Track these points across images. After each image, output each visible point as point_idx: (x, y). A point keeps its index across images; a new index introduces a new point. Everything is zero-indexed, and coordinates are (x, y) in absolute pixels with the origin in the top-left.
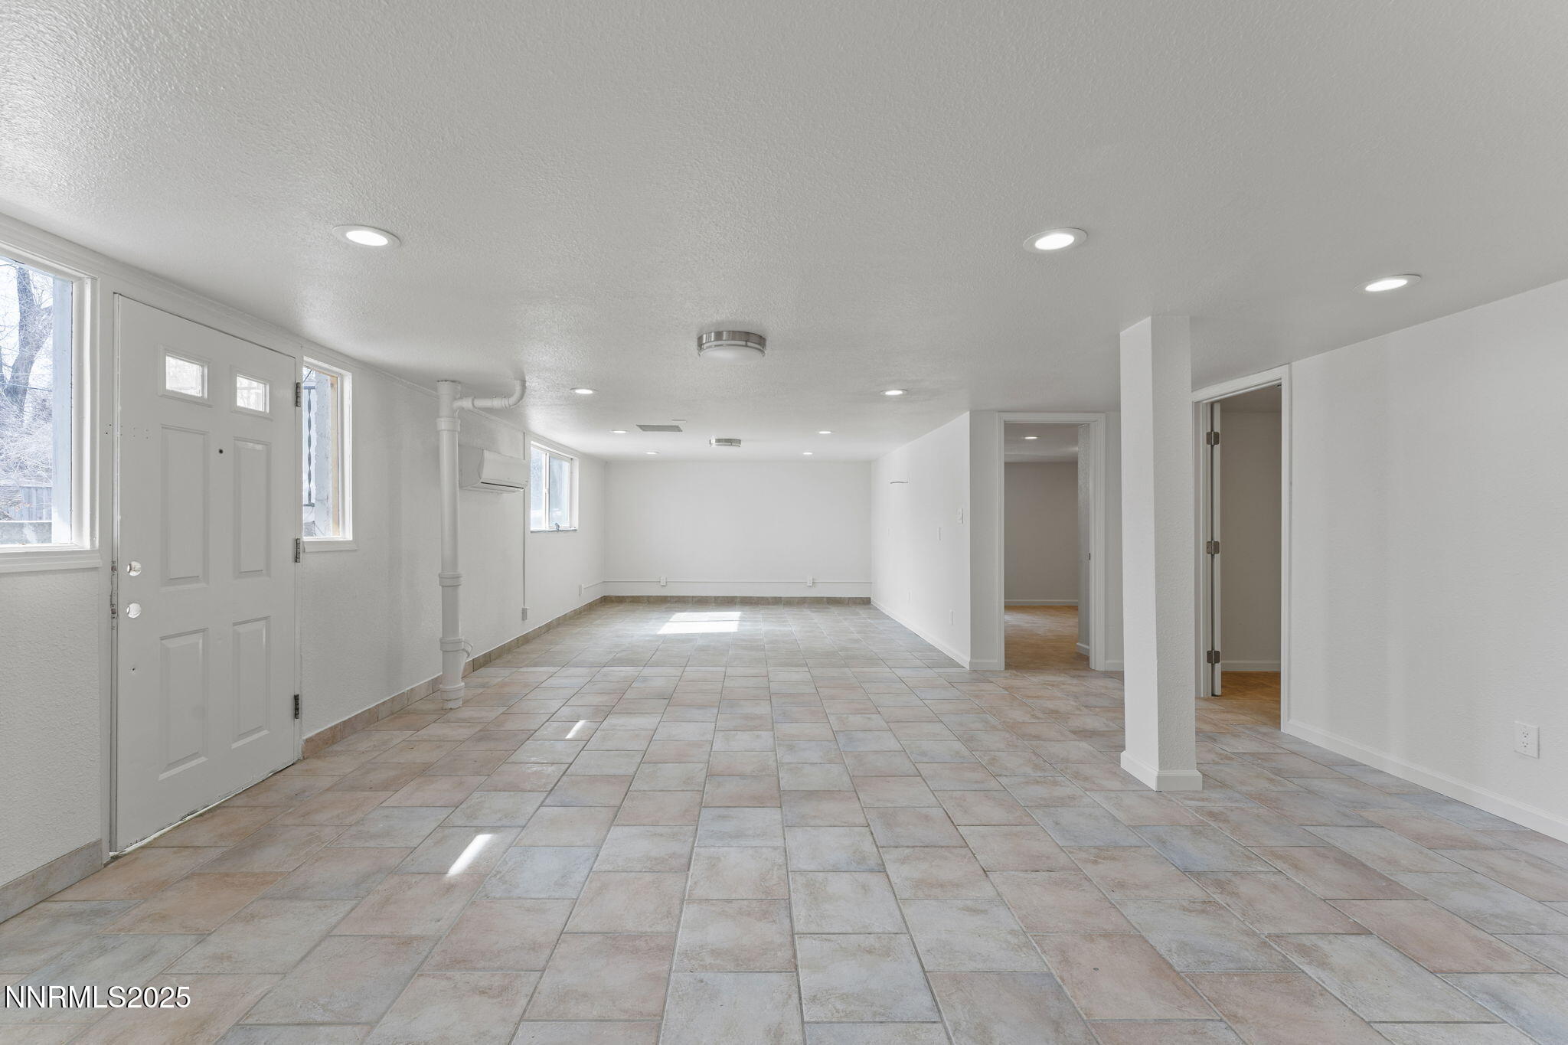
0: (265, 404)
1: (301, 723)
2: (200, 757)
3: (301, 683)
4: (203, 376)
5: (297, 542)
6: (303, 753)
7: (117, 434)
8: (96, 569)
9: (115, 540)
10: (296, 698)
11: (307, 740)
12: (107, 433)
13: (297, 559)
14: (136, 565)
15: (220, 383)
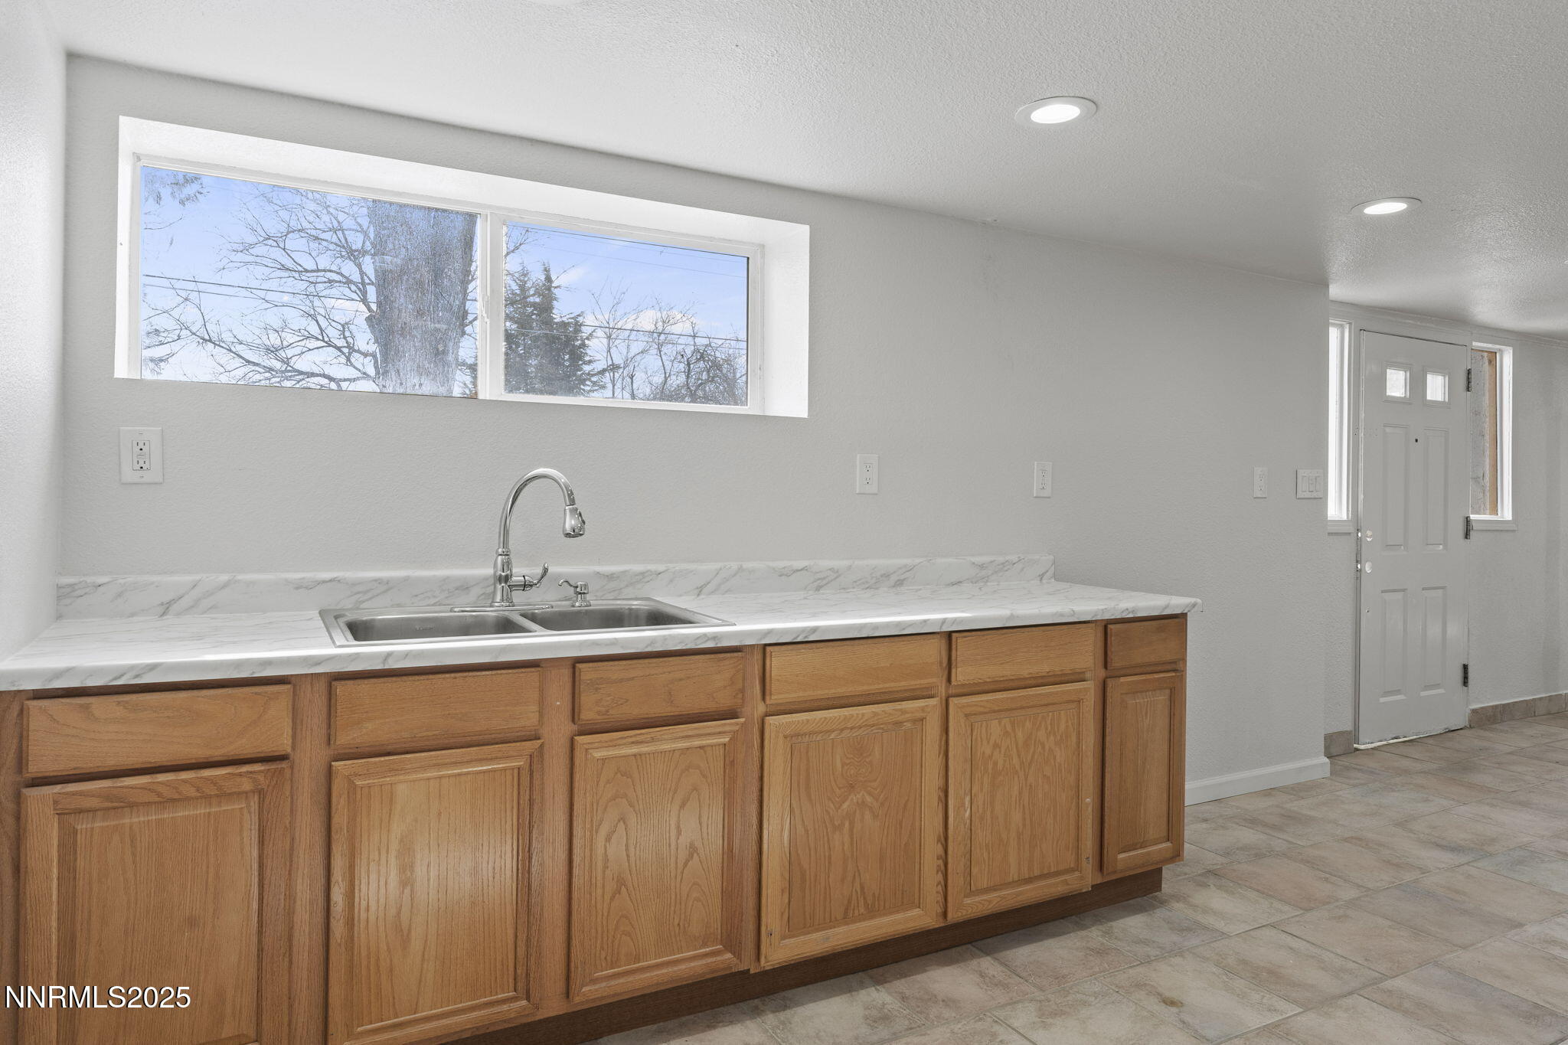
0: (1444, 393)
1: (1468, 689)
2: (1400, 694)
3: (1468, 655)
4: (1406, 379)
5: (1468, 520)
6: (1470, 721)
7: (1362, 435)
8: (1350, 533)
9: (1359, 510)
10: (1465, 667)
11: (1473, 710)
12: (1356, 434)
13: (1467, 535)
14: (1369, 533)
15: (1417, 385)
